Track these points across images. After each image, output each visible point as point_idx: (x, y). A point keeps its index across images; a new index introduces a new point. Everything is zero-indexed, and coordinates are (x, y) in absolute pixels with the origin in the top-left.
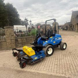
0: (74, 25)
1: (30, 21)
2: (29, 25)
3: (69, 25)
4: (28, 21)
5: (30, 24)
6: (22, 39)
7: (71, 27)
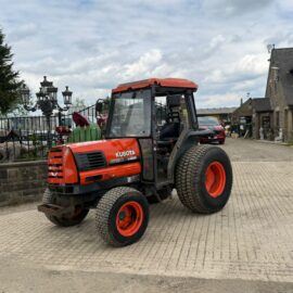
0: (278, 112)
1: (67, 94)
2: (61, 110)
3: (259, 113)
4: (55, 90)
5: (67, 103)
6: (28, 169)
7: (268, 119)
